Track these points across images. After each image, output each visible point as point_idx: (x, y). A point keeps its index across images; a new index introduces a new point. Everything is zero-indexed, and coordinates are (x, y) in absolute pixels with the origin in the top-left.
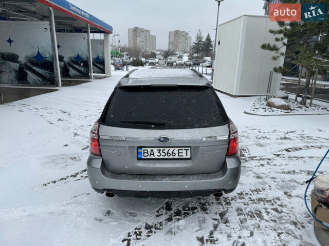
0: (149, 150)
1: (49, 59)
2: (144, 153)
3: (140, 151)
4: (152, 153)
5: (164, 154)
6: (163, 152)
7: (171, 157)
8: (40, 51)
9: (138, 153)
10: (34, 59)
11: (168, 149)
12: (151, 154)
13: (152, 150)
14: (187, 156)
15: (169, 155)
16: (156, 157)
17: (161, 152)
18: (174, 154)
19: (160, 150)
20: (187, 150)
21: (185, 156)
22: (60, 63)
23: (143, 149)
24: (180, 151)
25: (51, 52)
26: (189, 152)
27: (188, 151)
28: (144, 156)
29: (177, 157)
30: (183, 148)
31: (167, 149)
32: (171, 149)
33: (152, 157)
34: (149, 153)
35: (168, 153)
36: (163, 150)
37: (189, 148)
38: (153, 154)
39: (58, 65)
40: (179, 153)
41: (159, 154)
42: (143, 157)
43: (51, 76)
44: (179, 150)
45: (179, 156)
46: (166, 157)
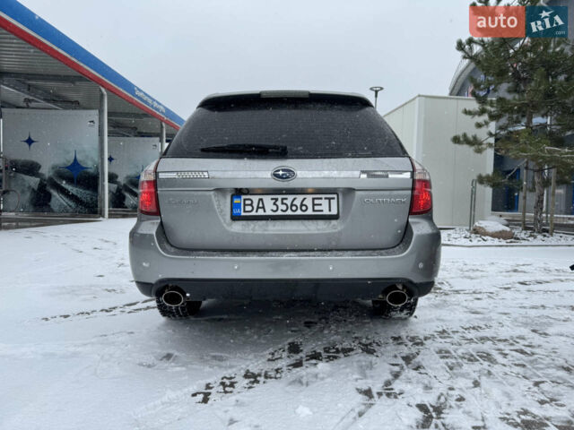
0: (255, 199)
1: (91, 171)
2: (245, 205)
3: (236, 201)
4: (261, 205)
5: (284, 207)
6: (283, 203)
7: (299, 212)
8: (78, 157)
9: (233, 206)
10: (67, 170)
11: (294, 196)
12: (258, 207)
13: (261, 200)
14: (330, 210)
15: (294, 208)
16: (269, 213)
17: (279, 203)
18: (304, 208)
19: (277, 200)
20: (330, 199)
21: (326, 212)
22: (109, 187)
23: (243, 197)
24: (316, 202)
25: (97, 159)
26: (334, 203)
27: (332, 201)
28: (245, 211)
29: (310, 212)
30: (323, 196)
31: (290, 198)
32: (300, 198)
33: (261, 212)
34: (255, 205)
35: (292, 205)
36: (283, 199)
37: (335, 196)
38: (263, 207)
39: (106, 189)
40: (314, 205)
41: (275, 208)
42: (243, 214)
43: (91, 199)
44: (314, 199)
45: (314, 210)
46: (289, 212)
